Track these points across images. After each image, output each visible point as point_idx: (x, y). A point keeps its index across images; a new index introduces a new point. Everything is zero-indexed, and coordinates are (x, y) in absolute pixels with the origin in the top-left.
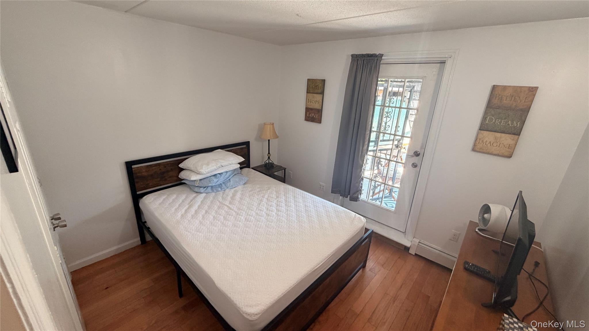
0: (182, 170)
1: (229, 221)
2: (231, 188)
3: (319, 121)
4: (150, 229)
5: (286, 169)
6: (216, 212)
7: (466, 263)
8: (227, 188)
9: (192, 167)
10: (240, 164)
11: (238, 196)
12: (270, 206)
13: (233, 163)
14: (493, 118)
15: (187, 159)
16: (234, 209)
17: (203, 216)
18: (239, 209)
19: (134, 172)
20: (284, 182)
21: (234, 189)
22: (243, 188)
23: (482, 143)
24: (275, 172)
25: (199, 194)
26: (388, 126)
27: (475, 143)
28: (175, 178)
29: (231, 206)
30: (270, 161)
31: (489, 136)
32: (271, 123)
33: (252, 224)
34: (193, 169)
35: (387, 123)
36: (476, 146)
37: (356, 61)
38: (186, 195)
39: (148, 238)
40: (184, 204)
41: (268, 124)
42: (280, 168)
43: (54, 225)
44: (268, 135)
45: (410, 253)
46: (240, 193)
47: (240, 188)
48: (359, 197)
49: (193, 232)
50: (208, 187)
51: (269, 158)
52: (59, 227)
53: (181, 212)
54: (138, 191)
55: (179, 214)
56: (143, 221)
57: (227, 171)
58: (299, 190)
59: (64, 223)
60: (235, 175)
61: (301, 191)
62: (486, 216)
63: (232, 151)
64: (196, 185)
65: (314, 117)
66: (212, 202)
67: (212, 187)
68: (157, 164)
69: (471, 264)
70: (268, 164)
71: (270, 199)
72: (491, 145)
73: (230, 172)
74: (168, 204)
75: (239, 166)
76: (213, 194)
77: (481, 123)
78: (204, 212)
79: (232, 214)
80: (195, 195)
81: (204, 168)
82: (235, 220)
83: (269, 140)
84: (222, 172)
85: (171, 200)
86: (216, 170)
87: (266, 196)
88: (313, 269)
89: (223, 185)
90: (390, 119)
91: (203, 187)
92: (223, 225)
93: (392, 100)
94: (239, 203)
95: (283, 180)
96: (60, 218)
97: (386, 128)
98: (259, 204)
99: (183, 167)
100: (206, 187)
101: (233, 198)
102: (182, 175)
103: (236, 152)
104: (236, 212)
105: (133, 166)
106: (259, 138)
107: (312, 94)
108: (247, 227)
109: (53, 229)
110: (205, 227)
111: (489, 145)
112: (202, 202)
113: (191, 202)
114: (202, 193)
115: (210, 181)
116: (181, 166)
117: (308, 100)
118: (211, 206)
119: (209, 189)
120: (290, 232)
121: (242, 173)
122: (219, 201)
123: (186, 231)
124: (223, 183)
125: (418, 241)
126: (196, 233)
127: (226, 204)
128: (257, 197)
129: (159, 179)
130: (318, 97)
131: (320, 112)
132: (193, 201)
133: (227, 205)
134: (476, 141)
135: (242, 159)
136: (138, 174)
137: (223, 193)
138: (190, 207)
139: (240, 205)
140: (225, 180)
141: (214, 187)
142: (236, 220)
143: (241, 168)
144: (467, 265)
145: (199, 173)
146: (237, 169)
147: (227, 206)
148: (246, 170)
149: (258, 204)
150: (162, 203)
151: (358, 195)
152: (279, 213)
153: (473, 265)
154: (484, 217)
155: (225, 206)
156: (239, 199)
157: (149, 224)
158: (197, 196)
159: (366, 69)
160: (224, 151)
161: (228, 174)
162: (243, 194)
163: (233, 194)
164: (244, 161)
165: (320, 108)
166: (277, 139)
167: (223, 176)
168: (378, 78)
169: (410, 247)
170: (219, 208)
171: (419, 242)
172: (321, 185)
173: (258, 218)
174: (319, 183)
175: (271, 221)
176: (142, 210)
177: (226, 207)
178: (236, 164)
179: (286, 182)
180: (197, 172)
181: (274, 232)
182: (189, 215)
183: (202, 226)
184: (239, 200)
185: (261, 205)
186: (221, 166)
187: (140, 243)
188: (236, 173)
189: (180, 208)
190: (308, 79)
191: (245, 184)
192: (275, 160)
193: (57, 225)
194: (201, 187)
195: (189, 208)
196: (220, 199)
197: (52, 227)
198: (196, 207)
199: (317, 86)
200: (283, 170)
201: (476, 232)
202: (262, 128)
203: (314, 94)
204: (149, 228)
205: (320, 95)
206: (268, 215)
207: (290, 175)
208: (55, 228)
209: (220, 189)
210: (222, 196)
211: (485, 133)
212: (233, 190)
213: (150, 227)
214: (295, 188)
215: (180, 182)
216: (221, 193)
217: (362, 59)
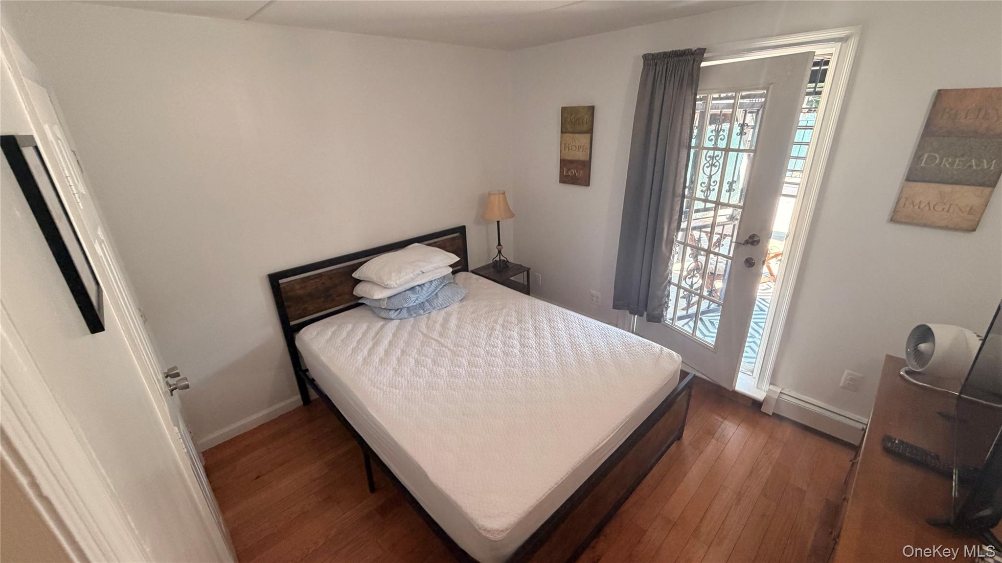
0: (358, 281)
1: (442, 367)
2: (439, 309)
3: (585, 181)
4: (315, 382)
5: (530, 270)
6: (419, 352)
7: (888, 439)
8: (434, 308)
9: (374, 277)
10: (451, 267)
11: (453, 322)
12: (509, 338)
13: (441, 266)
14: (937, 156)
15: (365, 264)
16: (449, 345)
17: (399, 360)
18: (456, 345)
19: (282, 291)
20: (528, 293)
21: (445, 310)
22: (461, 307)
23: (912, 206)
24: (511, 277)
25: (390, 320)
26: (714, 182)
27: (895, 207)
28: (347, 297)
29: (443, 341)
30: (502, 258)
31: (926, 193)
32: (500, 192)
33: (481, 371)
34: (375, 279)
35: (713, 176)
36: (898, 212)
37: (652, 67)
38: (367, 324)
39: (313, 395)
40: (366, 339)
41: (495, 194)
42: (520, 269)
43: (170, 387)
44: (497, 213)
45: (763, 411)
46: (456, 316)
47: (455, 306)
48: (664, 314)
49: (385, 388)
50: (401, 309)
51: (500, 252)
52: (177, 389)
53: (361, 353)
54: (291, 321)
55: (359, 357)
56: (303, 368)
57: (431, 280)
58: (556, 307)
59: (185, 383)
60: (444, 286)
61: (561, 309)
62: (923, 346)
63: (437, 244)
64: (383, 307)
65: (577, 175)
66: (411, 334)
67: (408, 308)
68: (319, 274)
69: (897, 442)
70: (498, 262)
71: (507, 326)
72: (930, 209)
73: (437, 282)
74: (339, 342)
75: (451, 270)
76: (412, 319)
77: (910, 168)
78: (399, 352)
79: (445, 355)
80: (381, 323)
81: (393, 279)
82: (452, 364)
83: (498, 222)
84: (423, 283)
85: (344, 334)
86: (413, 279)
87: (500, 321)
88: (593, 450)
89: (426, 304)
90: (716, 170)
91: (393, 310)
92: (432, 374)
93: (721, 133)
94: (456, 335)
95: (526, 289)
96: (178, 375)
97: (711, 187)
98: (490, 336)
99: (359, 277)
100: (398, 309)
101: (444, 326)
102: (359, 290)
103: (443, 247)
104: (452, 351)
105: (281, 281)
106: (482, 219)
107: (571, 135)
108: (473, 376)
109: (170, 393)
110: (403, 379)
111: (927, 208)
112: (395, 335)
113: (376, 336)
114: (393, 319)
115: (405, 300)
116: (356, 275)
117: (563, 146)
118: (409, 341)
119: (405, 313)
120: (547, 383)
121: (457, 281)
122: (422, 332)
123: (374, 386)
124: (427, 300)
125: (779, 390)
126: (390, 390)
127: (433, 337)
128: (485, 322)
129: (322, 299)
130: (583, 139)
131: (586, 165)
132: (380, 333)
133: (437, 338)
134: (897, 202)
135: (455, 259)
136: (289, 294)
137: (429, 318)
138: (376, 344)
139: (457, 337)
140: (429, 295)
141: (411, 308)
142: (454, 365)
143: (454, 273)
144: (890, 443)
145: (386, 287)
146: (446, 275)
147: (436, 340)
148: (462, 275)
149: (487, 336)
150: (330, 339)
151: (662, 311)
152: (526, 350)
153: (901, 442)
154: (919, 348)
155: (432, 341)
156: (456, 327)
157: (313, 374)
158: (386, 324)
159: (673, 79)
160: (424, 246)
161: (434, 284)
162: (460, 317)
163: (443, 319)
164: (459, 260)
165: (588, 159)
166: (512, 219)
167: (425, 289)
168: (696, 95)
169: (763, 401)
170: (423, 344)
171: (781, 393)
172: (592, 296)
173: (490, 361)
174: (590, 292)
175: (513, 365)
176: (300, 350)
177: (434, 342)
178: (446, 266)
179: (531, 294)
180: (383, 285)
181: (519, 384)
182: (376, 360)
183: (398, 377)
184: (454, 330)
185: (492, 337)
186: (421, 273)
187: (302, 403)
188: (446, 281)
189: (360, 346)
190: (562, 108)
191: (462, 300)
192: (509, 255)
193: (174, 387)
194: (391, 310)
195: (373, 347)
196: (424, 329)
197: (168, 390)
198: (385, 343)
199: (581, 118)
200: (525, 273)
201: (902, 376)
202: (484, 202)
203: (574, 135)
204: (313, 380)
205: (587, 135)
206: (506, 354)
207: (538, 279)
208: (172, 391)
209: (421, 312)
210: (427, 324)
211: (919, 187)
212: (443, 312)
213: (314, 378)
214: (549, 304)
215: (356, 303)
216: (424, 318)
217: (664, 61)
